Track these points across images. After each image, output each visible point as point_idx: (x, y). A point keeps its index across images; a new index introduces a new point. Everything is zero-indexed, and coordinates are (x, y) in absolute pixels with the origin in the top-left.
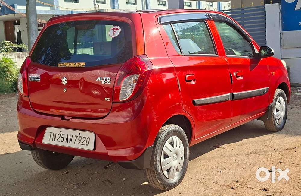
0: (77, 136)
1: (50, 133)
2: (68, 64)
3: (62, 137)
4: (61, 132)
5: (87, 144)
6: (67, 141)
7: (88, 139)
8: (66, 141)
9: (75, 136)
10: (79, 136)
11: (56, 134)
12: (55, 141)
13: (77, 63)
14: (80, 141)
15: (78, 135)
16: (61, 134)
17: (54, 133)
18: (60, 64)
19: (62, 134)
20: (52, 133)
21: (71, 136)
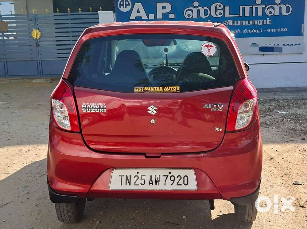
0: (167, 176)
1: (120, 176)
2: (152, 88)
3: (141, 180)
4: (138, 173)
5: (186, 183)
6: (152, 183)
7: (186, 178)
8: (150, 183)
9: (164, 176)
10: (170, 175)
11: (130, 176)
12: (130, 185)
13: (165, 87)
14: (174, 181)
15: (168, 174)
16: (139, 175)
17: (127, 176)
18: (137, 89)
19: (142, 176)
20: (124, 176)
21: (158, 177)
